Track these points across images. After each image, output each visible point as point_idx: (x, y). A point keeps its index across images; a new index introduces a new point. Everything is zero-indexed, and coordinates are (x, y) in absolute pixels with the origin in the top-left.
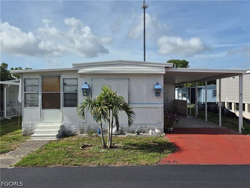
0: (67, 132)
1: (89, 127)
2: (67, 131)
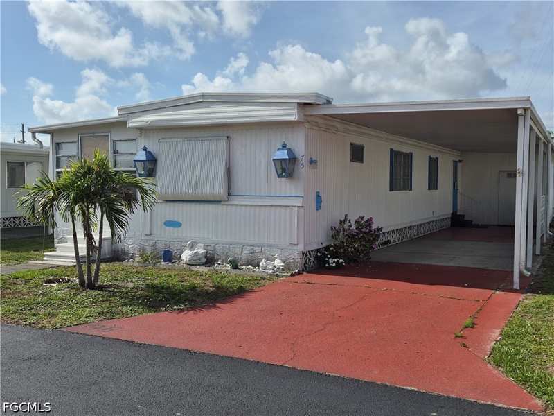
0: (120, 253)
1: (154, 245)
2: (120, 250)
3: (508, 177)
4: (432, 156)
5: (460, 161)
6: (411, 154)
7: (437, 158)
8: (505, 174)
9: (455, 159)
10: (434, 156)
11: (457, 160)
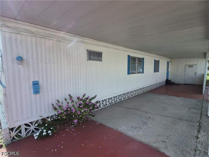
3: (189, 67)
4: (156, 60)
5: (170, 62)
6: (143, 59)
7: (159, 61)
8: (188, 66)
9: (168, 61)
10: (157, 59)
11: (169, 61)
